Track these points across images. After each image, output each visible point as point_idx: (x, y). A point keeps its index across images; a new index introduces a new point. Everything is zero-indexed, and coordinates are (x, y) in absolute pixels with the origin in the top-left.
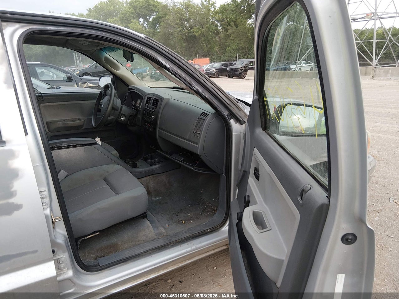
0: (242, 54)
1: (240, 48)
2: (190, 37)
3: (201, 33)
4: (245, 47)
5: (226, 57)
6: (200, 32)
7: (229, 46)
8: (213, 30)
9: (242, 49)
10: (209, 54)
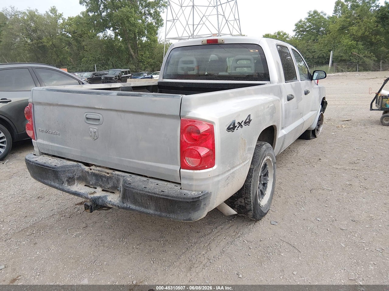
0: (99, 65)
1: (96, 59)
2: (39, 47)
3: (53, 43)
4: (101, 58)
5: (83, 67)
6: (51, 43)
7: (84, 57)
8: (65, 40)
9: (99, 59)
10: (62, 64)
